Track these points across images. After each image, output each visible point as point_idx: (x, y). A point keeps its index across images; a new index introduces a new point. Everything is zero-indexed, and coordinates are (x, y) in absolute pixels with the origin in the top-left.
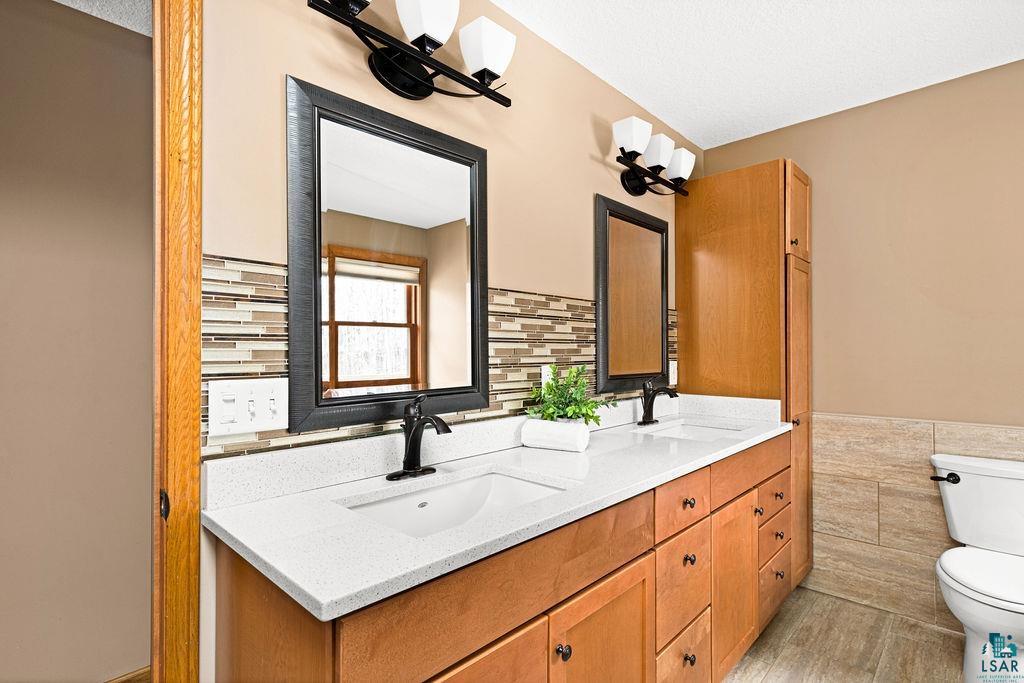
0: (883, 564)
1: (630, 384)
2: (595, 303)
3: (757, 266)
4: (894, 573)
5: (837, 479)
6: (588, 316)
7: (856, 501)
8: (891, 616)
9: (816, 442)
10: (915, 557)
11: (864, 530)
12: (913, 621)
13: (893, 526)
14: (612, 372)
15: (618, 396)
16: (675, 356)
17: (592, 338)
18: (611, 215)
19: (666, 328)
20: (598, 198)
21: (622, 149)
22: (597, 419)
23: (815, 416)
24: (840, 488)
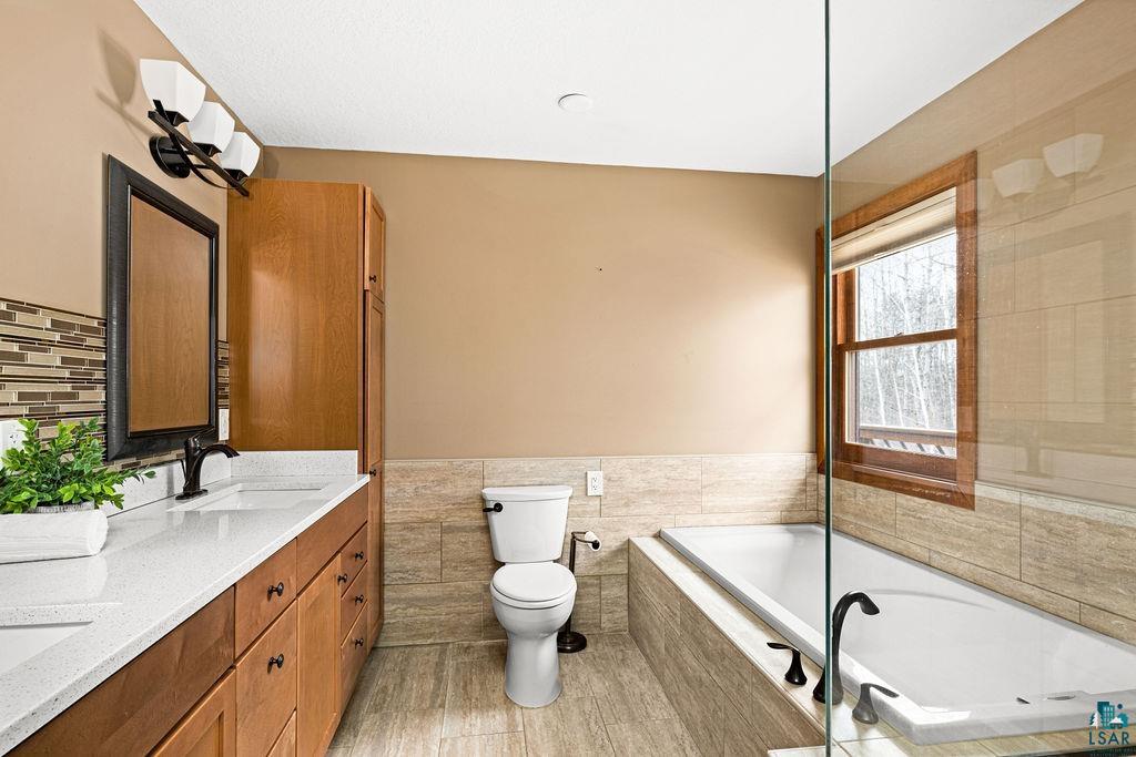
0: (444, 599)
1: (162, 443)
2: (106, 323)
3: (333, 299)
4: (453, 604)
5: (407, 526)
6: (90, 341)
7: (423, 545)
8: (451, 646)
9: (389, 491)
10: (468, 585)
11: (430, 572)
12: (466, 643)
13: (452, 561)
14: (135, 427)
15: (143, 462)
16: (227, 402)
17: (99, 375)
18: (133, 193)
19: (216, 364)
20: (110, 163)
21: (158, 103)
22: (117, 500)
23: (388, 464)
24: (409, 535)
